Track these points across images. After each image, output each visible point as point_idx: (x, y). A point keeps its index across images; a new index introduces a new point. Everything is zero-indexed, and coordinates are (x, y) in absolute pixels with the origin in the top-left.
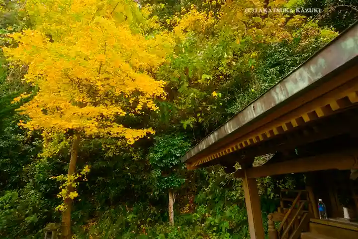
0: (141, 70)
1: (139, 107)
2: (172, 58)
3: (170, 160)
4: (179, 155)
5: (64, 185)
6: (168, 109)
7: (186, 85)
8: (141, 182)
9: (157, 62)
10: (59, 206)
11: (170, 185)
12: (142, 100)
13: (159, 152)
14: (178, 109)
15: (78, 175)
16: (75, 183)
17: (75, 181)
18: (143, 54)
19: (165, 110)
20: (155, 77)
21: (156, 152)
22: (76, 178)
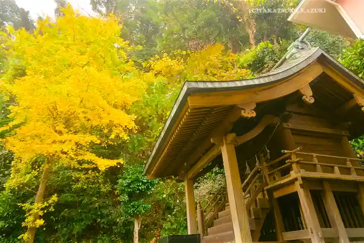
0: (115, 107)
1: (113, 136)
2: (144, 98)
3: (137, 186)
4: (146, 181)
5: (31, 212)
6: (139, 141)
7: (156, 120)
8: (107, 215)
9: (130, 99)
10: (23, 235)
11: (136, 210)
12: (115, 131)
13: (127, 178)
14: (147, 142)
15: (45, 203)
16: (42, 211)
17: (42, 209)
18: (119, 93)
19: (136, 141)
20: (128, 112)
21: (125, 179)
22: (44, 206)
